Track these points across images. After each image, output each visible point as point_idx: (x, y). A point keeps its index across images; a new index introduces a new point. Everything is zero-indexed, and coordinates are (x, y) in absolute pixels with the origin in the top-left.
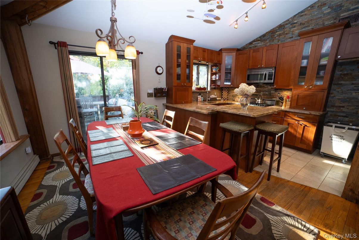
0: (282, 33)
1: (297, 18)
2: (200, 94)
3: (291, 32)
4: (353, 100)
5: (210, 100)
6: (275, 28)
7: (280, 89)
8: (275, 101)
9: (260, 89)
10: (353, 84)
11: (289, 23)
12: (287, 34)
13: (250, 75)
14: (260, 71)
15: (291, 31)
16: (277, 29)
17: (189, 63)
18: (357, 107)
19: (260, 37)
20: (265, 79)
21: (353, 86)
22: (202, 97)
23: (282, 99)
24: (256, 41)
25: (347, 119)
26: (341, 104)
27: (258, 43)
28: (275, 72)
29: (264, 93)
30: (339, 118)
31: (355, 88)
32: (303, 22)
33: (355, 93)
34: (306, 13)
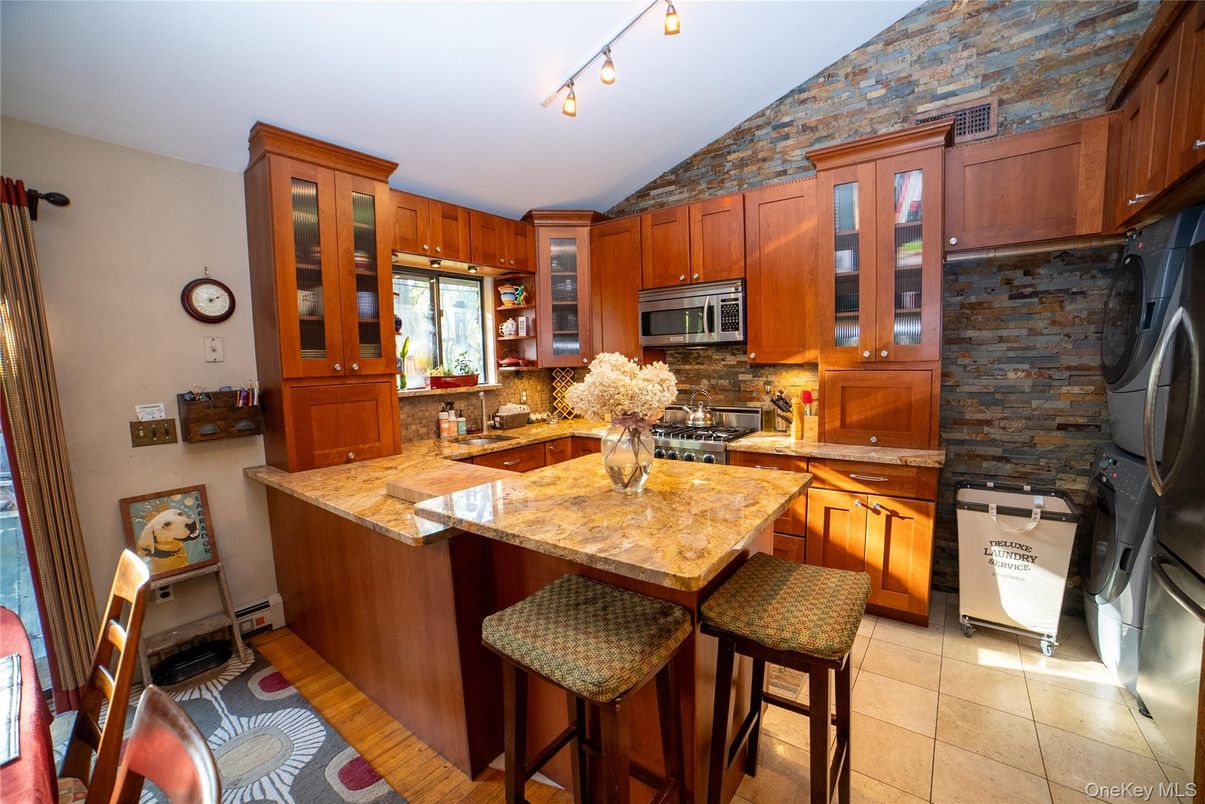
0: (750, 158)
1: (791, 108)
2: (450, 406)
3: (778, 156)
4: (1013, 397)
5: (498, 425)
6: (724, 139)
7: (770, 365)
8: (757, 412)
9: (696, 367)
10: (1001, 340)
11: (768, 124)
12: (764, 160)
13: (652, 315)
14: (688, 295)
15: (778, 150)
16: (730, 141)
17: (373, 265)
18: (1030, 423)
19: (674, 171)
20: (711, 329)
21: (1003, 346)
22: (461, 416)
23: (782, 403)
24: (663, 186)
25: (1008, 466)
26: (981, 411)
27: (671, 193)
28: (745, 299)
29: (713, 382)
30: (985, 464)
31: (1012, 354)
32: (812, 121)
33: (1015, 370)
34: (813, 93)
